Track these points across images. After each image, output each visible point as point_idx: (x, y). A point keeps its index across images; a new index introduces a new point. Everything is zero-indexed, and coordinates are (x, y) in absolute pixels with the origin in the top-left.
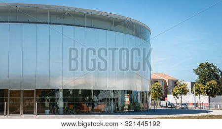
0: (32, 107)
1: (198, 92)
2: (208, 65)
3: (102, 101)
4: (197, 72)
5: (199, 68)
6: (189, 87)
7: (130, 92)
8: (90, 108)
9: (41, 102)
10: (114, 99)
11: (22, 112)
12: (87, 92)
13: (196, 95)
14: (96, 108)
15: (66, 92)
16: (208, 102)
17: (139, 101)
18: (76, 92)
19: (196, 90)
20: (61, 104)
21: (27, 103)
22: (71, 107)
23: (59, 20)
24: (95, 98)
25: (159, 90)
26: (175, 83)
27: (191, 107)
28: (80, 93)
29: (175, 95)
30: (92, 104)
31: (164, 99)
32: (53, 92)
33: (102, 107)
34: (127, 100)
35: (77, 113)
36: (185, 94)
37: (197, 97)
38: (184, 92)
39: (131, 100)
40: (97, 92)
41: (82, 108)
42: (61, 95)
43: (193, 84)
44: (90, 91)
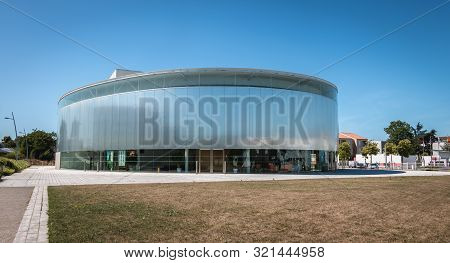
0: (222, 166)
1: (389, 152)
2: (400, 123)
3: (288, 161)
4: (387, 130)
5: (391, 127)
6: (379, 147)
7: (316, 152)
8: (277, 168)
9: (230, 160)
10: (301, 159)
11: (212, 170)
12: (273, 152)
13: (388, 154)
14: (282, 167)
15: (253, 152)
16: (400, 162)
17: (327, 161)
18: (262, 151)
19: (387, 150)
20: (248, 163)
21: (216, 162)
22: (258, 166)
23: (245, 82)
24: (281, 158)
25: (346, 149)
26: (364, 142)
27: (381, 167)
28: (266, 152)
29: (364, 155)
30: (278, 163)
31: (352, 159)
32: (241, 152)
33: (288, 166)
34: (313, 159)
35: (264, 172)
36: (375, 154)
37: (389, 157)
38: (374, 151)
39: (318, 160)
40: (284, 151)
41: (269, 167)
42: (248, 155)
43: (383, 143)
44: (276, 151)
